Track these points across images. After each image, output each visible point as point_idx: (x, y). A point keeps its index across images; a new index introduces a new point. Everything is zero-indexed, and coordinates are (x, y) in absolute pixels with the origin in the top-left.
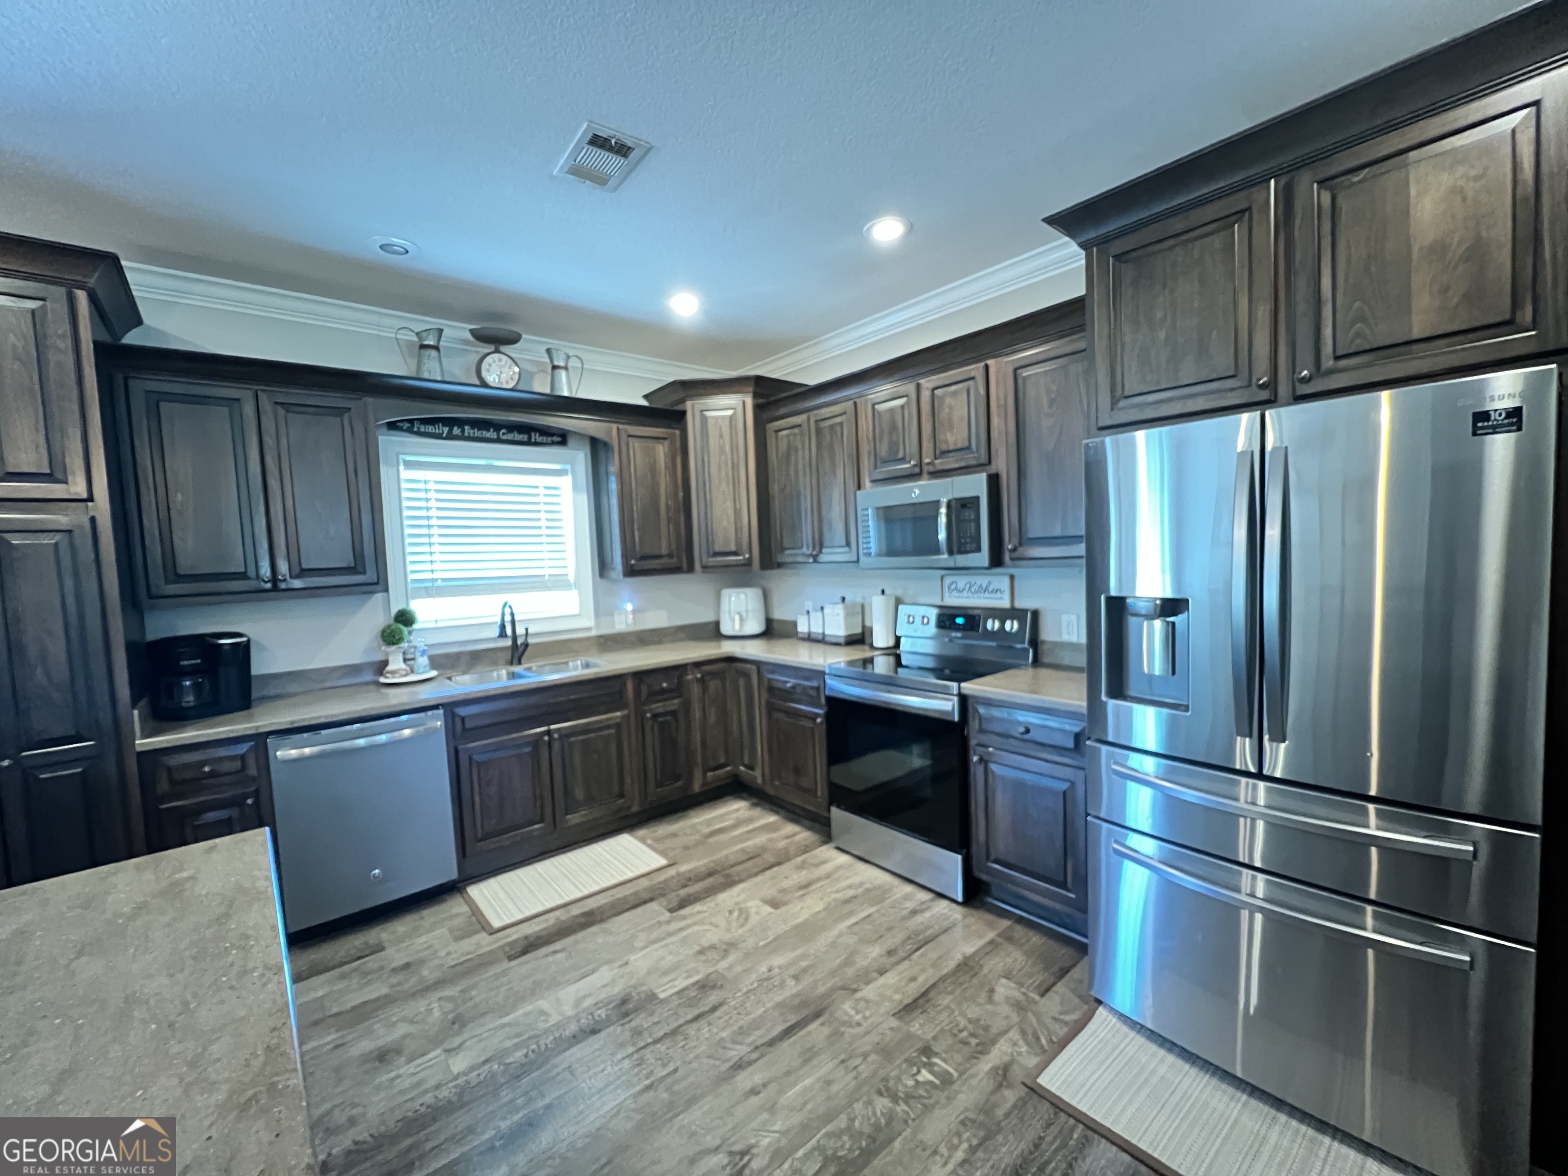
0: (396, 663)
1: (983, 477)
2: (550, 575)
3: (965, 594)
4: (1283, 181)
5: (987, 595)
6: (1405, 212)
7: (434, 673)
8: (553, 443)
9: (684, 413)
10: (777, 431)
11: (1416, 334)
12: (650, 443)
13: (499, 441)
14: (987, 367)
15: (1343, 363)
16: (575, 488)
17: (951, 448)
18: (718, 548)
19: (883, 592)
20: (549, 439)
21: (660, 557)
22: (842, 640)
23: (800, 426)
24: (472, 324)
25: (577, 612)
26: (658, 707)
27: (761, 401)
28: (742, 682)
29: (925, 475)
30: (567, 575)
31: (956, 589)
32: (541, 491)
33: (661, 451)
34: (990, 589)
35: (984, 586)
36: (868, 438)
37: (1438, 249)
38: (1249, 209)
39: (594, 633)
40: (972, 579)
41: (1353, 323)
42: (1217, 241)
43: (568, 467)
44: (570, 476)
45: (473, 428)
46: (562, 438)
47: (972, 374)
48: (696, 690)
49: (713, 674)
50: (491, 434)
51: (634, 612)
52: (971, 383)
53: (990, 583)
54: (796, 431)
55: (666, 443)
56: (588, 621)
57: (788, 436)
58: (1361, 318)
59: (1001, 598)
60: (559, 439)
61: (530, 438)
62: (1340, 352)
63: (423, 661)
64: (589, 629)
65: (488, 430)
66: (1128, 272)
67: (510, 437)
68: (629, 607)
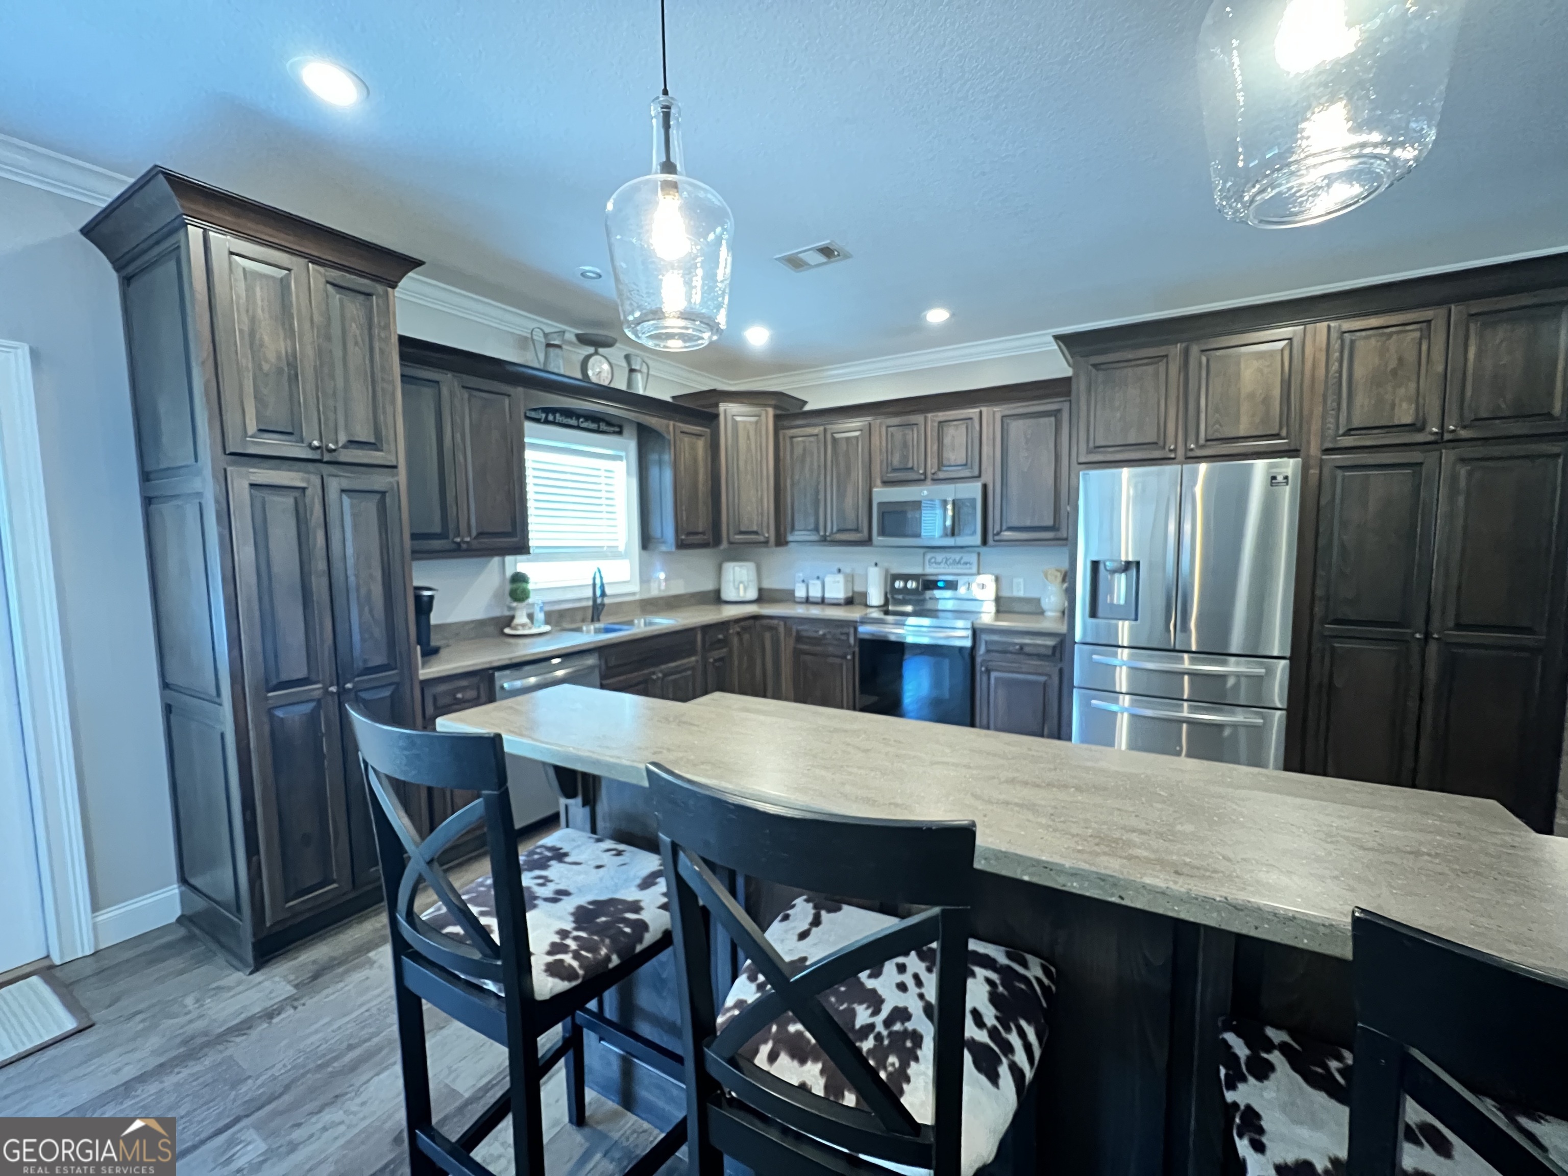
0: (521, 618)
1: (978, 485)
2: (608, 547)
3: (942, 565)
4: (1184, 345)
5: (959, 566)
6: (1238, 375)
7: (547, 628)
8: (614, 433)
9: (717, 416)
10: (792, 437)
11: (1242, 434)
12: (694, 439)
13: (578, 428)
14: (981, 412)
15: (1209, 443)
16: (627, 472)
17: (953, 464)
18: (743, 529)
19: (876, 564)
20: (612, 429)
21: (697, 533)
22: (842, 601)
23: (817, 435)
24: (577, 328)
25: (628, 578)
26: (717, 654)
27: (779, 412)
28: (768, 635)
29: (929, 481)
30: (617, 547)
31: (936, 563)
32: (602, 473)
33: (701, 444)
34: (962, 561)
35: (957, 559)
36: (881, 450)
37: (1252, 396)
38: (1166, 356)
39: (637, 597)
40: (948, 555)
41: (1214, 424)
42: (1150, 369)
43: (623, 454)
44: (625, 462)
45: (561, 415)
46: (618, 430)
47: (971, 416)
48: (735, 640)
49: (744, 629)
50: (573, 422)
51: (666, 580)
52: (969, 421)
53: (961, 558)
54: (812, 439)
55: (703, 439)
56: (635, 587)
57: (804, 442)
58: (1217, 422)
59: (970, 568)
60: (617, 429)
61: (599, 427)
62: (1209, 438)
63: (540, 616)
64: (634, 594)
65: (571, 418)
66: (1101, 375)
67: (585, 425)
68: (662, 576)
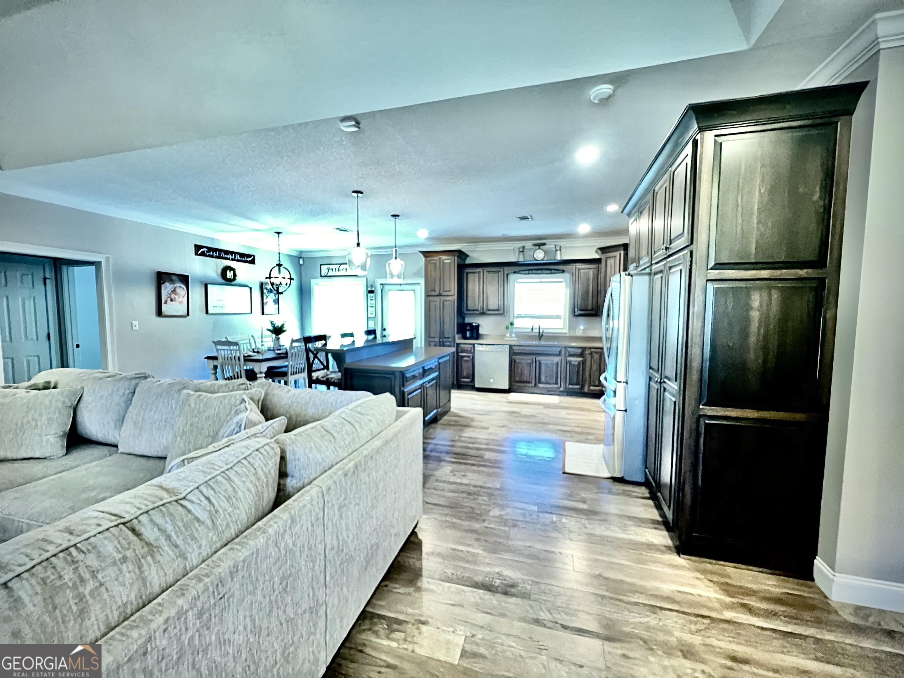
0: (508, 335)
8: (560, 273)
9: (601, 259)
16: (566, 287)
20: (558, 272)
21: (587, 310)
25: (562, 327)
27: (626, 252)
33: (591, 273)
39: (568, 335)
43: (564, 280)
44: (565, 283)
45: (536, 270)
50: (540, 272)
51: (584, 330)
55: (594, 270)
56: (566, 331)
60: (562, 272)
61: (552, 273)
63: (514, 335)
64: (566, 333)
67: (546, 272)
68: (582, 327)
